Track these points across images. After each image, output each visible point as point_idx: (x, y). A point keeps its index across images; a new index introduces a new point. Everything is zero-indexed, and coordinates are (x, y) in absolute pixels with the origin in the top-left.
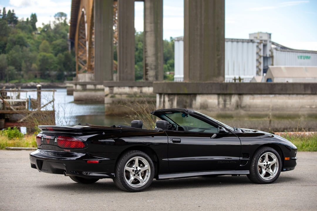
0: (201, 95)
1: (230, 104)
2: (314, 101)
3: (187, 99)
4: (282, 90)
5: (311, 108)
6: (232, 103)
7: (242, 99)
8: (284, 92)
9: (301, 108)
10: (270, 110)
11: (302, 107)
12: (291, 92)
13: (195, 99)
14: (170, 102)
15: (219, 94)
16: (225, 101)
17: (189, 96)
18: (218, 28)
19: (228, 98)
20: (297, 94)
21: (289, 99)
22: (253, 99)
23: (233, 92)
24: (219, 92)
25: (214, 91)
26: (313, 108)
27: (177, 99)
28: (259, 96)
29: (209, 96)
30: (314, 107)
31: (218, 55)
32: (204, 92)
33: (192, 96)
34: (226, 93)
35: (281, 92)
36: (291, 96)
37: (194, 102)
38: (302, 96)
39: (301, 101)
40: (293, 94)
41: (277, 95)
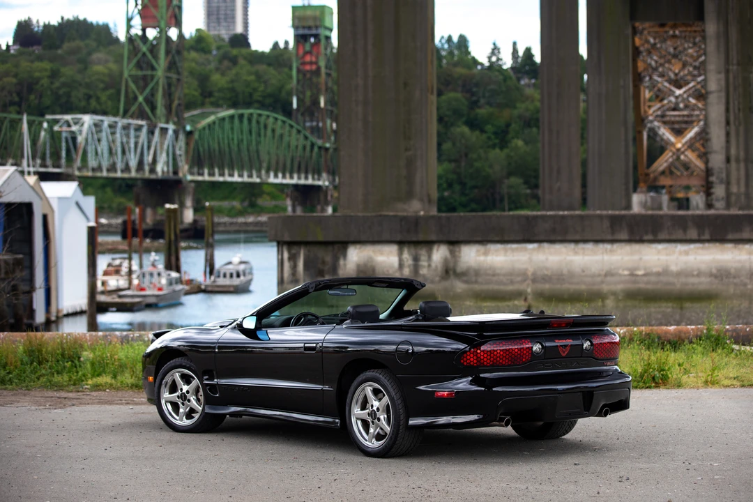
0: (358, 246)
1: (429, 266)
2: (641, 259)
3: (326, 255)
4: (554, 231)
5: (632, 275)
6: (433, 265)
7: (457, 254)
8: (559, 238)
9: (606, 275)
10: (529, 282)
11: (609, 274)
12: (577, 237)
13: (345, 256)
14: (292, 263)
15: (401, 243)
16: (416, 259)
17: (330, 248)
18: (406, 84)
19: (423, 253)
20: (597, 241)
21: (576, 253)
22: (486, 254)
23: (433, 238)
24: (399, 238)
25: (386, 236)
26: (637, 275)
27: (305, 254)
28: (499, 246)
29: (378, 247)
30: (640, 273)
31: (407, 150)
32: (363, 238)
33: (336, 247)
34: (414, 239)
35: (553, 238)
36: (581, 246)
37: (342, 262)
38: (608, 246)
39: (606, 258)
40: (585, 241)
41: (546, 245)
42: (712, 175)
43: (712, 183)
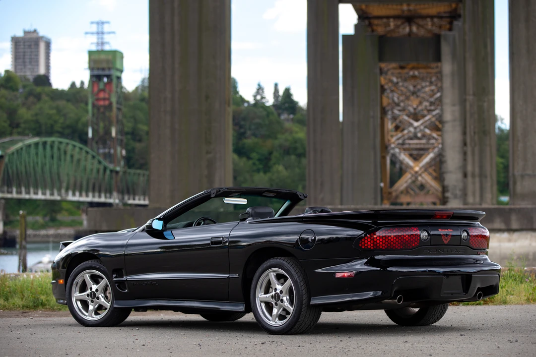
31: (208, 153)
42: (448, 191)
43: (447, 198)
